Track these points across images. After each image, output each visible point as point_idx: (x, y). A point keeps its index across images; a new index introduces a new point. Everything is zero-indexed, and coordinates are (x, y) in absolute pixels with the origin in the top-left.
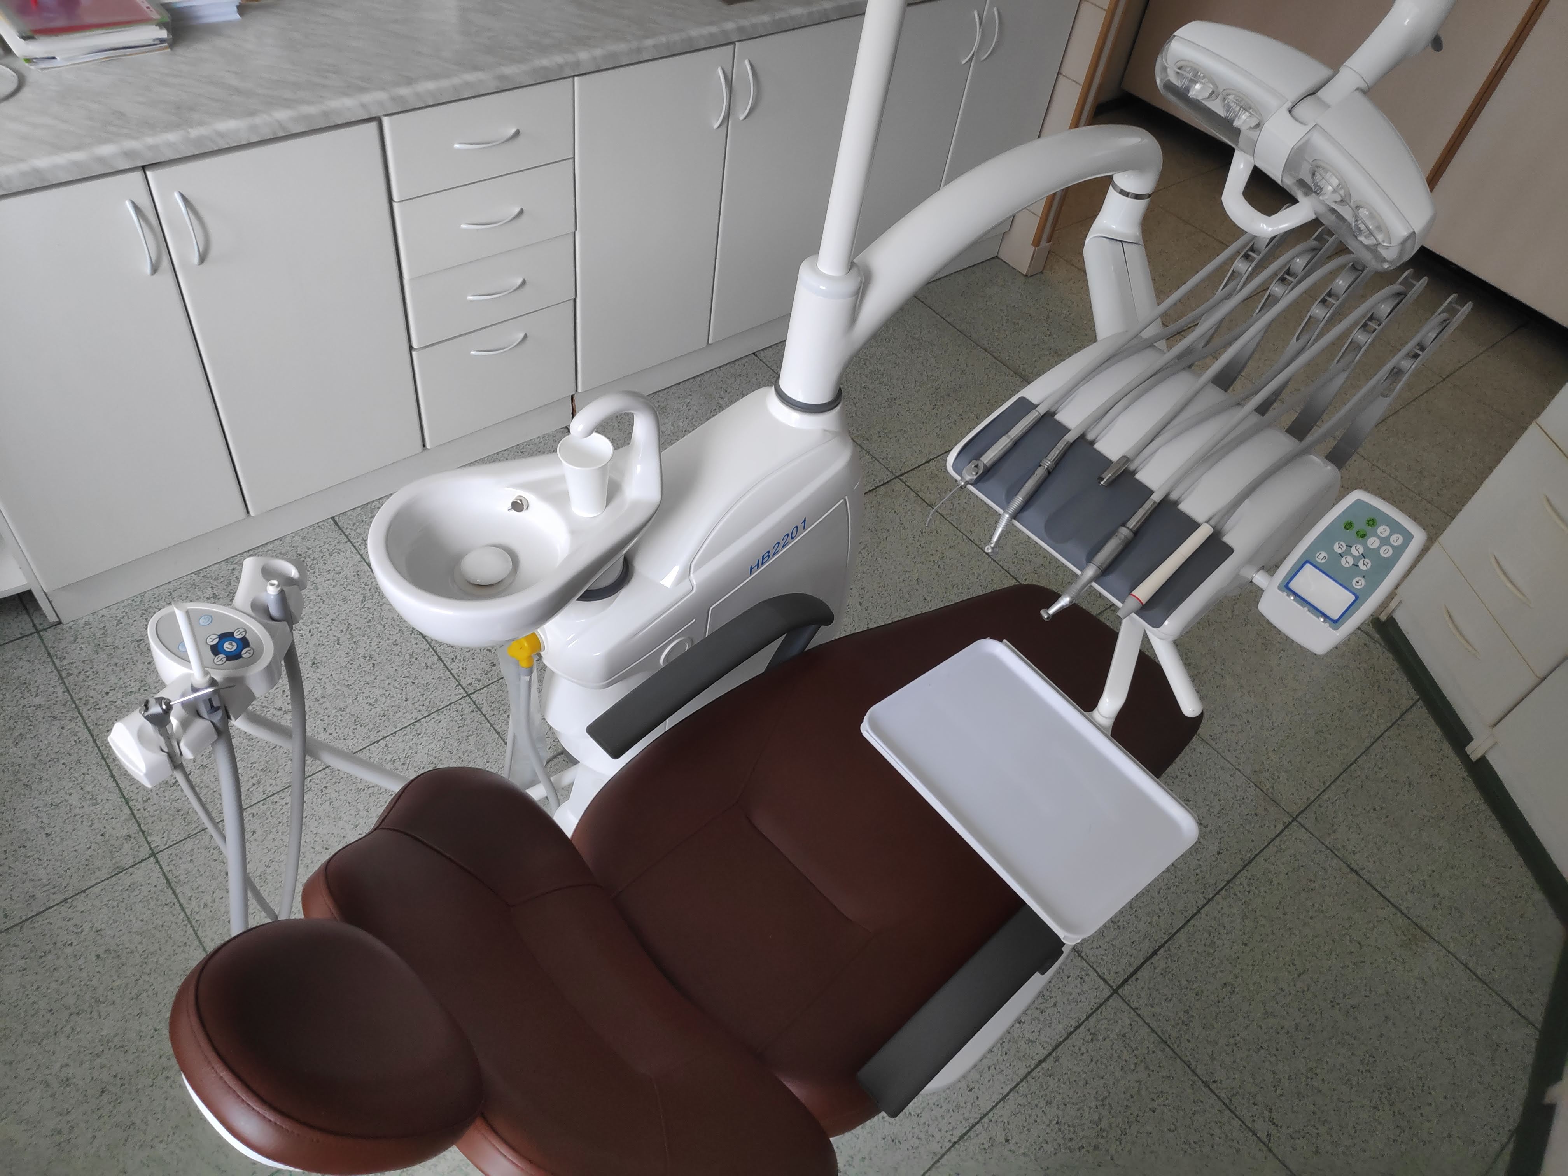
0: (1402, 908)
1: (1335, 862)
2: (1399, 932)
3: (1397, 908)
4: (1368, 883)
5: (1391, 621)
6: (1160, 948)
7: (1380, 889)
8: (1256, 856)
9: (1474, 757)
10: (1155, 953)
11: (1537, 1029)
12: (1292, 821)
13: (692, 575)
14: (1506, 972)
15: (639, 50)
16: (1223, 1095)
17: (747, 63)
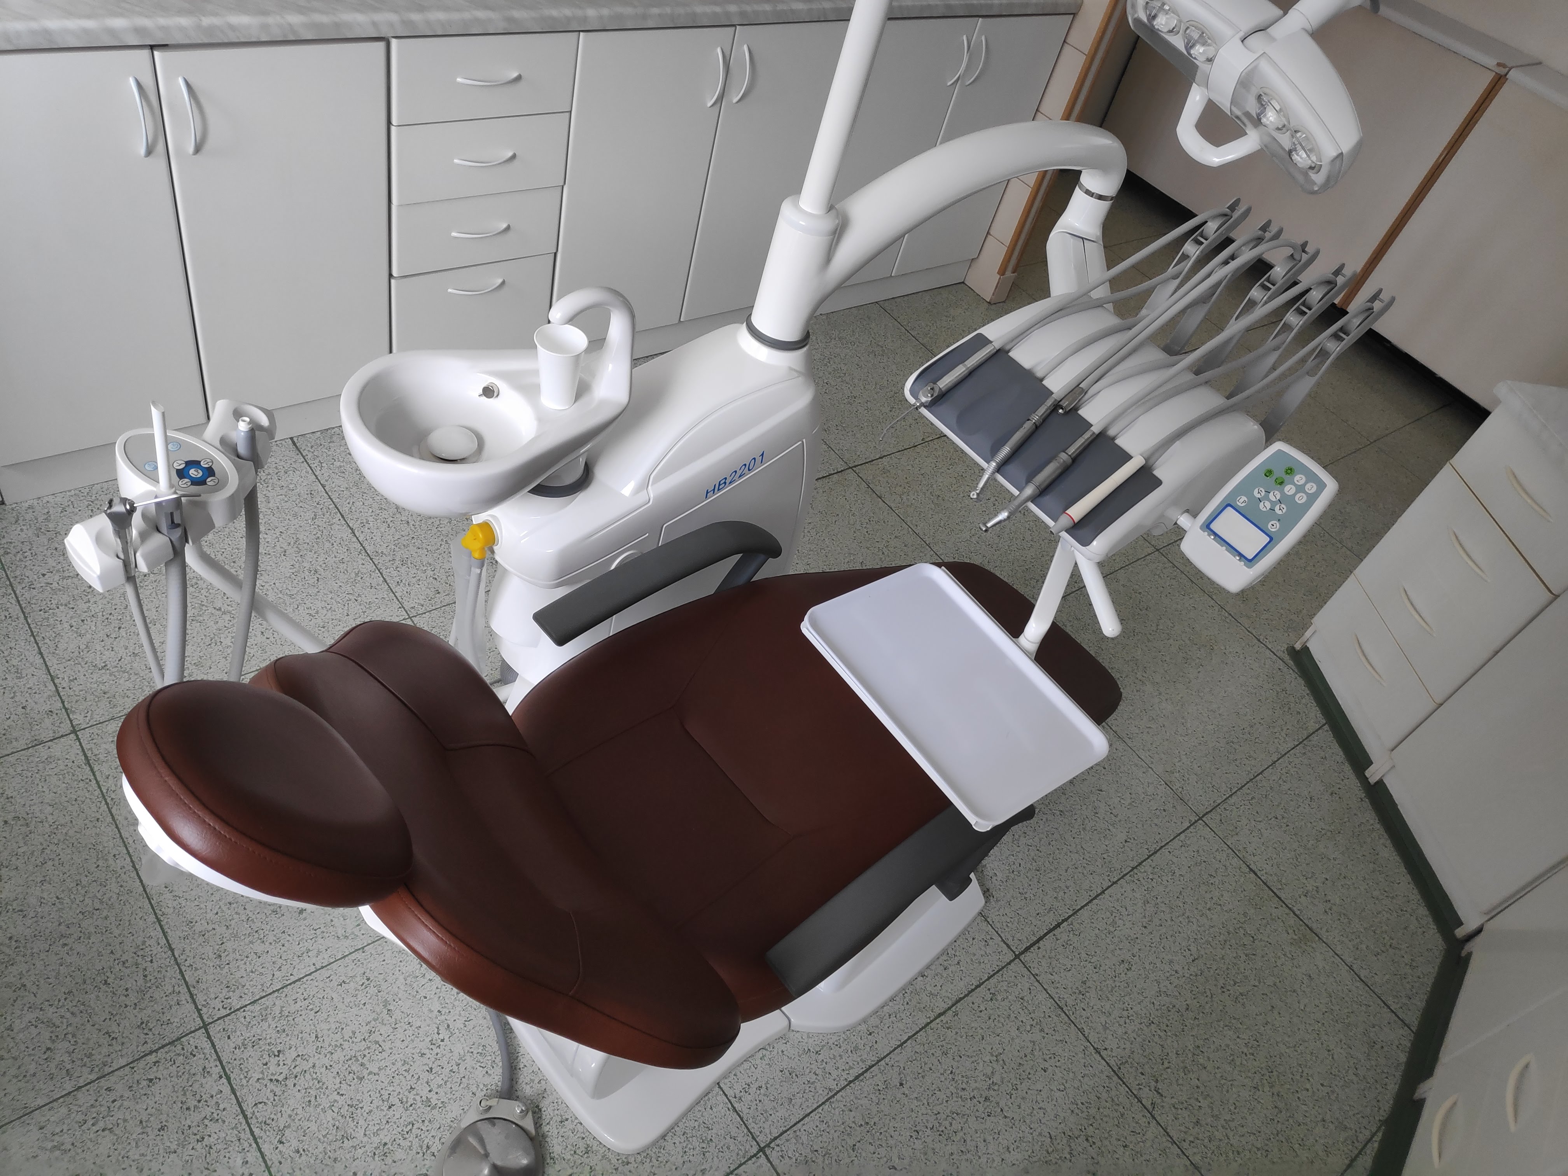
0: (1295, 909)
1: (1235, 861)
2: (1290, 931)
3: (1290, 909)
4: (1265, 884)
5: (1306, 650)
6: (1063, 921)
7: (1275, 890)
8: (1162, 847)
9: (1373, 780)
10: (1058, 925)
11: (1413, 1032)
12: (1198, 820)
13: (650, 487)
14: (1387, 976)
15: (644, 17)
16: (1112, 1063)
17: (745, 48)
